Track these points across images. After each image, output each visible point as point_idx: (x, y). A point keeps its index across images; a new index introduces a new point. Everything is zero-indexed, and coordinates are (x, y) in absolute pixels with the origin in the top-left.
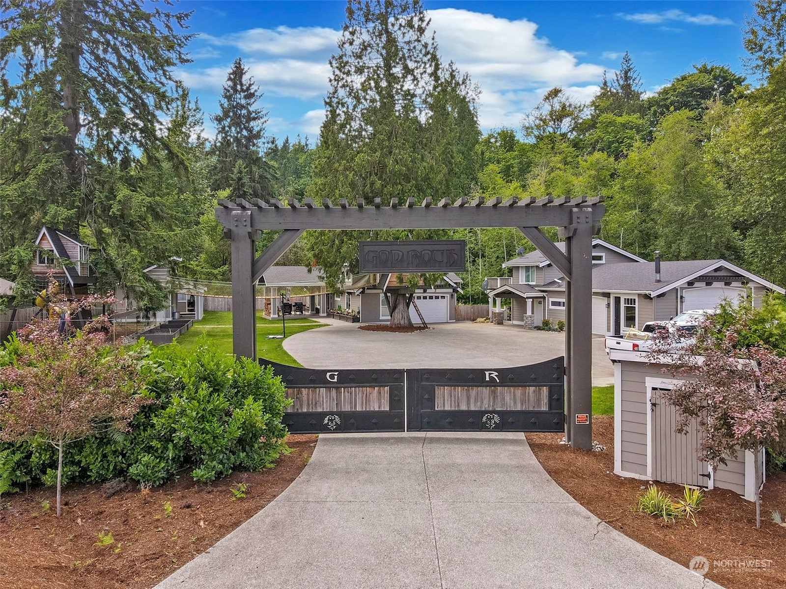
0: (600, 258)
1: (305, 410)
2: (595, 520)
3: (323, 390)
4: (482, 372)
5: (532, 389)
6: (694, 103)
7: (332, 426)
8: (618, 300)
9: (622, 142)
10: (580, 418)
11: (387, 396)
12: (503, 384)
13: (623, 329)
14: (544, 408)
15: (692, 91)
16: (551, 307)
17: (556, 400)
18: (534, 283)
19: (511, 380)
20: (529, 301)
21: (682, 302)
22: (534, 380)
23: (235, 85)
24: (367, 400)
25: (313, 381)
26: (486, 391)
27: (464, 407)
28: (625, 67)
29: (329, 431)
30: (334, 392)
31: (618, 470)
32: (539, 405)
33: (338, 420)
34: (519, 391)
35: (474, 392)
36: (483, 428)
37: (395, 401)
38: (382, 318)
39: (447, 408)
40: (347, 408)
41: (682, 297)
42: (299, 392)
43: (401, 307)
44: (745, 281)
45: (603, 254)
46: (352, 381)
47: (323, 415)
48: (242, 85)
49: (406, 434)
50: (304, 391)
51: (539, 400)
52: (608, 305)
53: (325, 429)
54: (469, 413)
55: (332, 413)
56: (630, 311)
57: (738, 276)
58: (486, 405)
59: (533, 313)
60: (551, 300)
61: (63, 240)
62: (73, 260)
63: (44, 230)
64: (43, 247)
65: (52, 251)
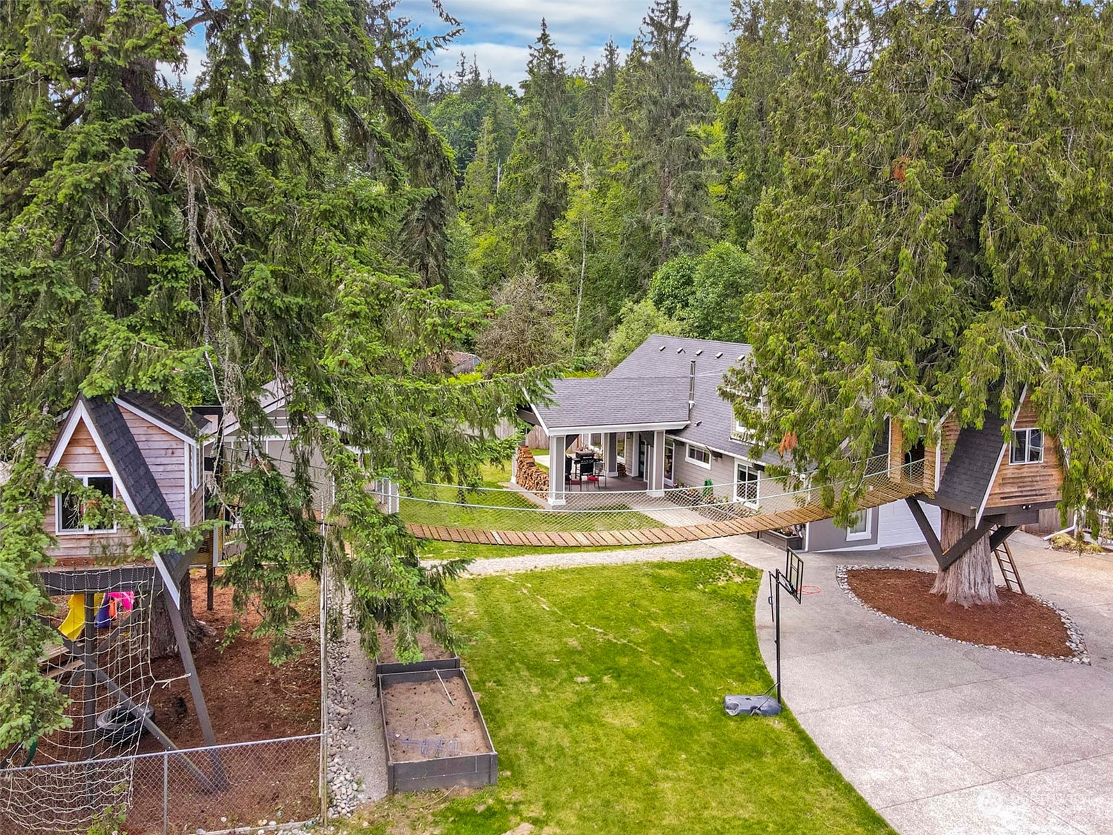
61: (137, 431)
62: (170, 497)
63: (81, 412)
64: (71, 467)
65: (104, 485)
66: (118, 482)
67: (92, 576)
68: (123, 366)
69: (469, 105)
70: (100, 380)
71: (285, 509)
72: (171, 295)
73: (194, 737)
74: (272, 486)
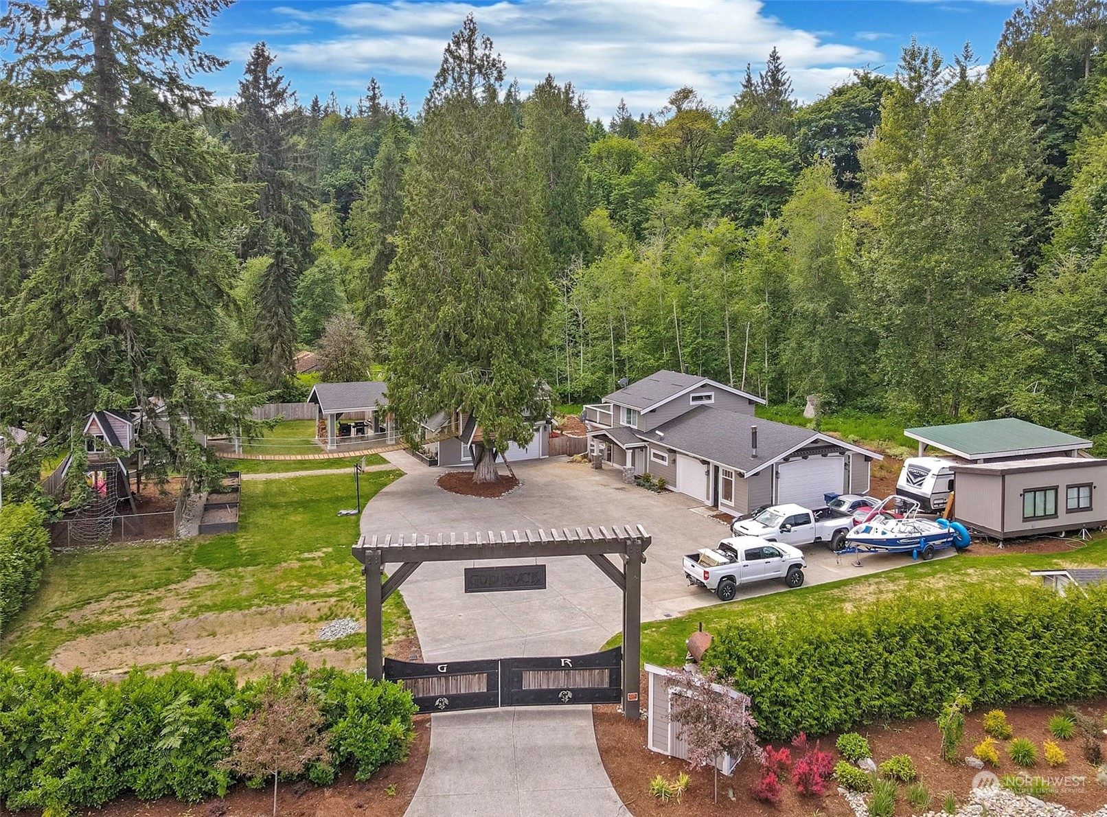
0: (709, 397)
1: (421, 696)
2: (620, 803)
3: (435, 679)
4: (559, 659)
5: (597, 671)
6: (851, 127)
7: (442, 707)
8: (717, 468)
9: (763, 175)
10: (631, 696)
11: (485, 681)
12: (574, 668)
13: (721, 500)
14: (606, 686)
15: (851, 111)
16: (653, 459)
17: (615, 679)
18: (635, 427)
19: (582, 665)
20: (629, 453)
21: (777, 478)
22: (599, 665)
23: (256, 80)
24: (470, 685)
25: (427, 673)
26: (562, 674)
27: (544, 687)
28: (772, 67)
29: (440, 711)
30: (443, 679)
31: (650, 746)
32: (602, 683)
33: (446, 701)
34: (587, 673)
35: (552, 675)
36: (559, 702)
37: (491, 684)
38: (463, 459)
39: (532, 687)
40: (453, 692)
41: (777, 473)
42: (416, 682)
43: (486, 459)
44: (842, 451)
45: (712, 394)
46: (459, 671)
47: (436, 698)
48: (266, 79)
49: (500, 709)
50: (420, 681)
51: (602, 681)
52: (708, 473)
53: (437, 709)
54: (548, 691)
55: (442, 697)
56: (728, 484)
57: (833, 447)
58: (562, 684)
59: (633, 464)
60: (653, 451)
61: (110, 420)
62: (122, 442)
63: (94, 415)
64: (91, 432)
65: (102, 437)
66: (105, 436)
67: (98, 466)
68: (107, 402)
69: (368, 137)
70: (100, 407)
71: (165, 446)
72: (122, 377)
73: (131, 511)
74: (160, 438)
